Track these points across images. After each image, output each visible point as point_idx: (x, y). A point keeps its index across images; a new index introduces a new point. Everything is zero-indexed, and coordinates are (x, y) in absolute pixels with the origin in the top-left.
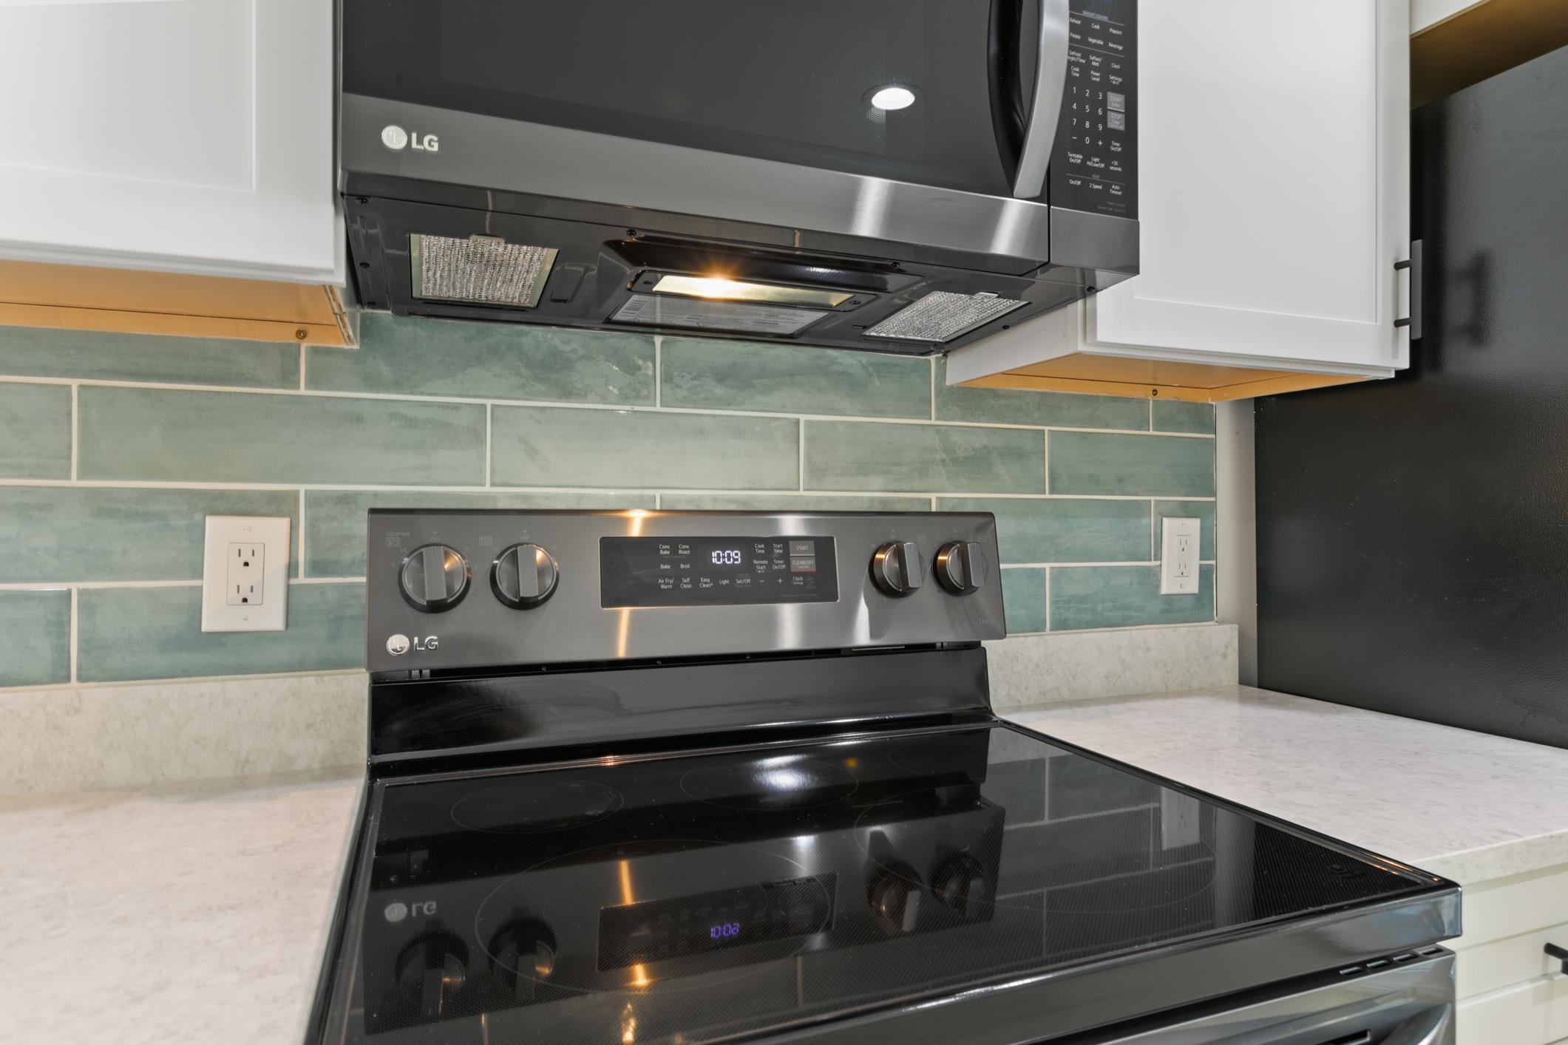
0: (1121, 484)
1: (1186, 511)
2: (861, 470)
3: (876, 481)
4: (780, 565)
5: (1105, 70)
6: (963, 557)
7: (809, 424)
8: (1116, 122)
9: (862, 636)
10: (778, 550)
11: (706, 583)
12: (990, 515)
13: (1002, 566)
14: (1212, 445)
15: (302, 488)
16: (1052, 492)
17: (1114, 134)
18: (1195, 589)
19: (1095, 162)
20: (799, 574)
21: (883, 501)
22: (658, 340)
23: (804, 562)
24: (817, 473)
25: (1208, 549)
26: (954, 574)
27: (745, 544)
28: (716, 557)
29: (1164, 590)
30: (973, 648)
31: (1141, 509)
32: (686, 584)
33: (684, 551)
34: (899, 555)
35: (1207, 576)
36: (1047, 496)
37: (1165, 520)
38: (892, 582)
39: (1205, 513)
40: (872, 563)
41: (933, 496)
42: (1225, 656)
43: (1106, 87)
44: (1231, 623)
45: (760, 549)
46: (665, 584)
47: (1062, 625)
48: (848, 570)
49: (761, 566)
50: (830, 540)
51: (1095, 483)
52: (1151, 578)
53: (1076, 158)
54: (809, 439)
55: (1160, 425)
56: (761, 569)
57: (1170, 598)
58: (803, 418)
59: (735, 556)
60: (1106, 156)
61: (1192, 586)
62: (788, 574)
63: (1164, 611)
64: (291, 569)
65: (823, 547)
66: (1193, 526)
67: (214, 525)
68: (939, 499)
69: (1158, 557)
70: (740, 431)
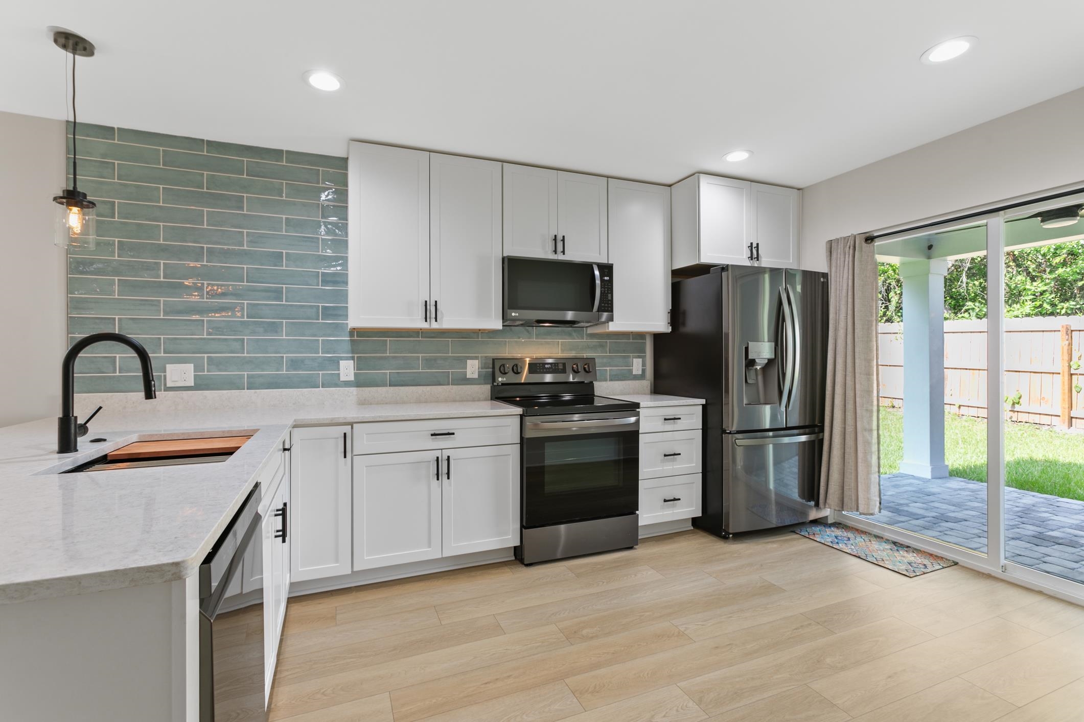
0: (624, 351)
1: (639, 357)
2: (571, 350)
3: (574, 352)
4: (556, 367)
5: (608, 291)
6: (589, 366)
7: (561, 342)
8: (610, 298)
9: (571, 380)
10: (556, 364)
11: (545, 370)
12: (594, 358)
13: (597, 368)
14: (645, 343)
15: (480, 355)
16: (609, 353)
17: (610, 300)
18: (641, 373)
19: (606, 305)
20: (560, 369)
21: (575, 356)
22: (534, 328)
23: (561, 367)
24: (563, 351)
25: (644, 364)
26: (587, 369)
27: (551, 364)
28: (546, 366)
29: (634, 373)
30: (592, 383)
31: (629, 357)
32: (542, 370)
33: (541, 365)
34: (577, 366)
35: (644, 371)
36: (607, 354)
37: (634, 359)
38: (576, 370)
39: (643, 358)
40: (573, 367)
41: (585, 355)
42: (647, 387)
43: (608, 293)
44: (649, 380)
45: (553, 365)
46: (538, 370)
47: (611, 380)
48: (569, 369)
49: (554, 367)
50: (565, 363)
51: (618, 352)
52: (631, 371)
53: (603, 305)
54: (561, 344)
55: (633, 339)
57: (635, 375)
58: (560, 341)
59: (549, 366)
60: (608, 304)
61: (640, 372)
62: (558, 369)
63: (634, 378)
64: (479, 369)
65: (564, 364)
66: (640, 360)
67: (469, 362)
69: (632, 366)
70: (548, 343)
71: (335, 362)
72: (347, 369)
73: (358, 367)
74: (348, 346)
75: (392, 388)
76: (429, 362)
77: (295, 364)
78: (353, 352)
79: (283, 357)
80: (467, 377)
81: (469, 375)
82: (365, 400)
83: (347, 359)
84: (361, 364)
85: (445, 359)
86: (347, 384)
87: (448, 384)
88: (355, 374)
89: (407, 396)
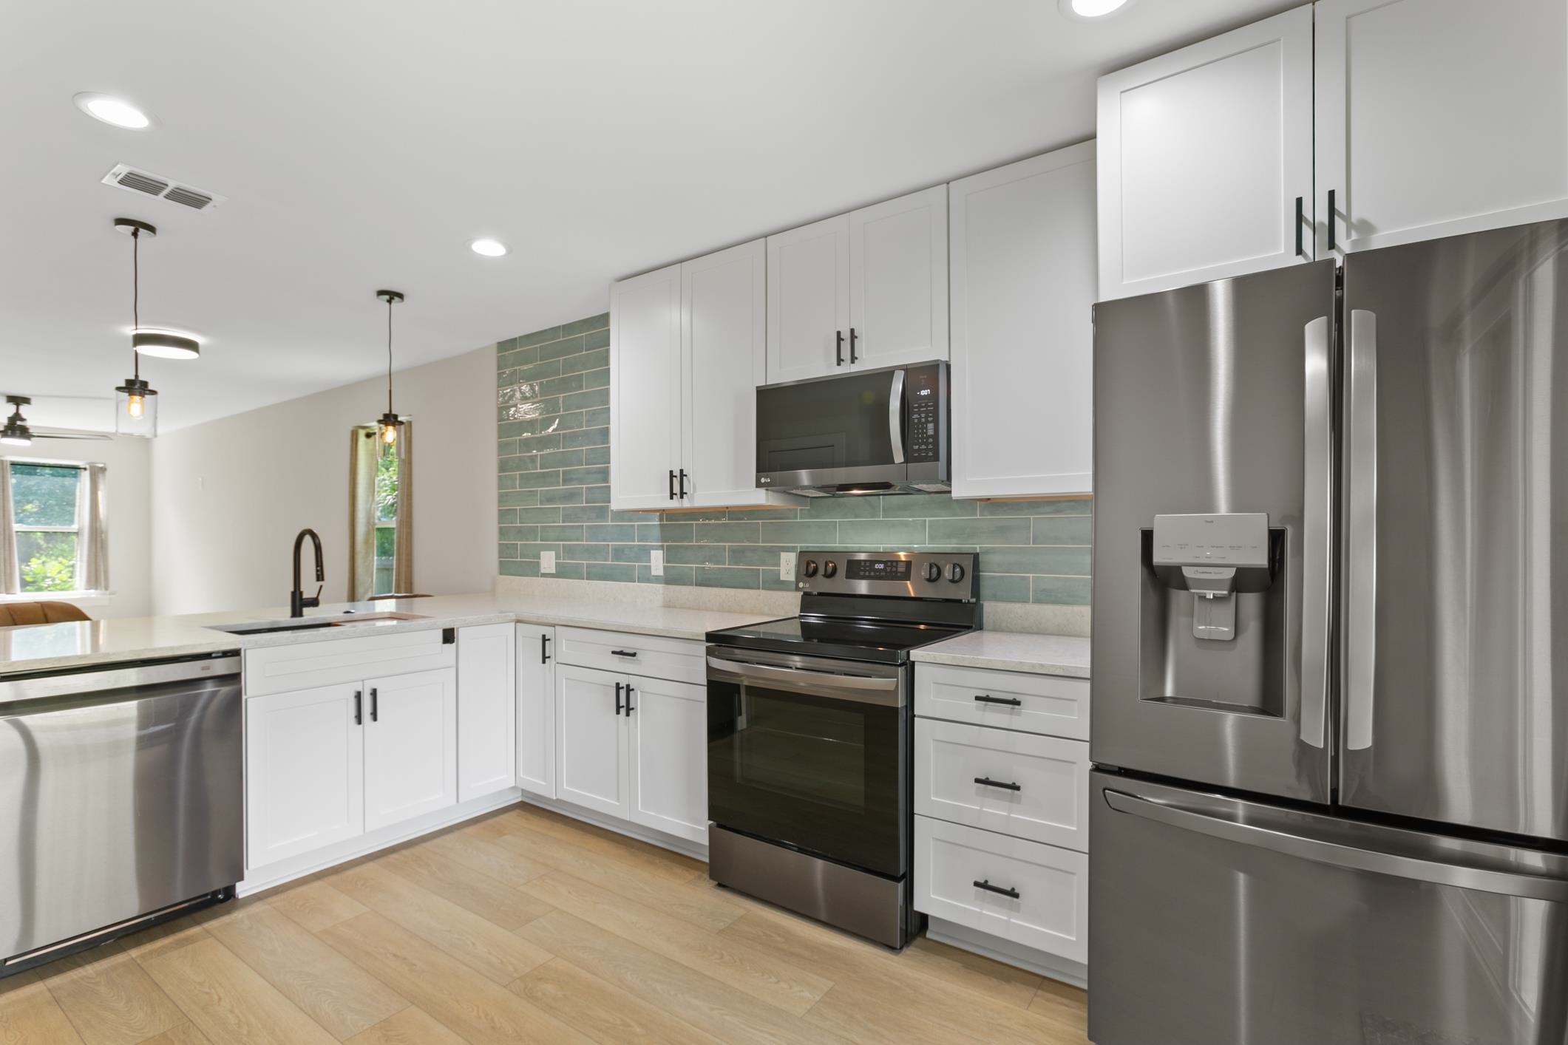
2: (949, 536)
4: (894, 569)
5: (926, 417)
8: (931, 432)
9: (908, 592)
10: (894, 564)
11: (872, 574)
12: (978, 554)
15: (797, 545)
16: (1033, 544)
17: (931, 436)
19: (923, 447)
20: (900, 572)
23: (902, 569)
27: (885, 563)
28: (877, 566)
30: (975, 604)
32: (868, 574)
33: (868, 564)
36: (1031, 545)
40: (929, 570)
41: (978, 546)
43: (927, 422)
45: (889, 564)
46: (862, 573)
47: (1038, 601)
48: (915, 572)
49: (888, 569)
50: (911, 563)
51: (1058, 540)
53: (917, 448)
54: (930, 526)
56: (888, 570)
59: (882, 566)
60: (927, 444)
62: (896, 572)
64: (796, 567)
65: (909, 564)
68: (980, 547)
70: (906, 524)
71: (646, 551)
72: (657, 561)
73: (668, 559)
74: (657, 532)
75: (699, 588)
76: (737, 555)
77: (618, 553)
78: (663, 540)
79: (608, 545)
80: (781, 579)
81: (783, 578)
82: (670, 601)
83: (657, 548)
84: (671, 555)
85: (754, 550)
86: (657, 580)
87: (759, 588)
88: (665, 568)
89: (709, 601)
